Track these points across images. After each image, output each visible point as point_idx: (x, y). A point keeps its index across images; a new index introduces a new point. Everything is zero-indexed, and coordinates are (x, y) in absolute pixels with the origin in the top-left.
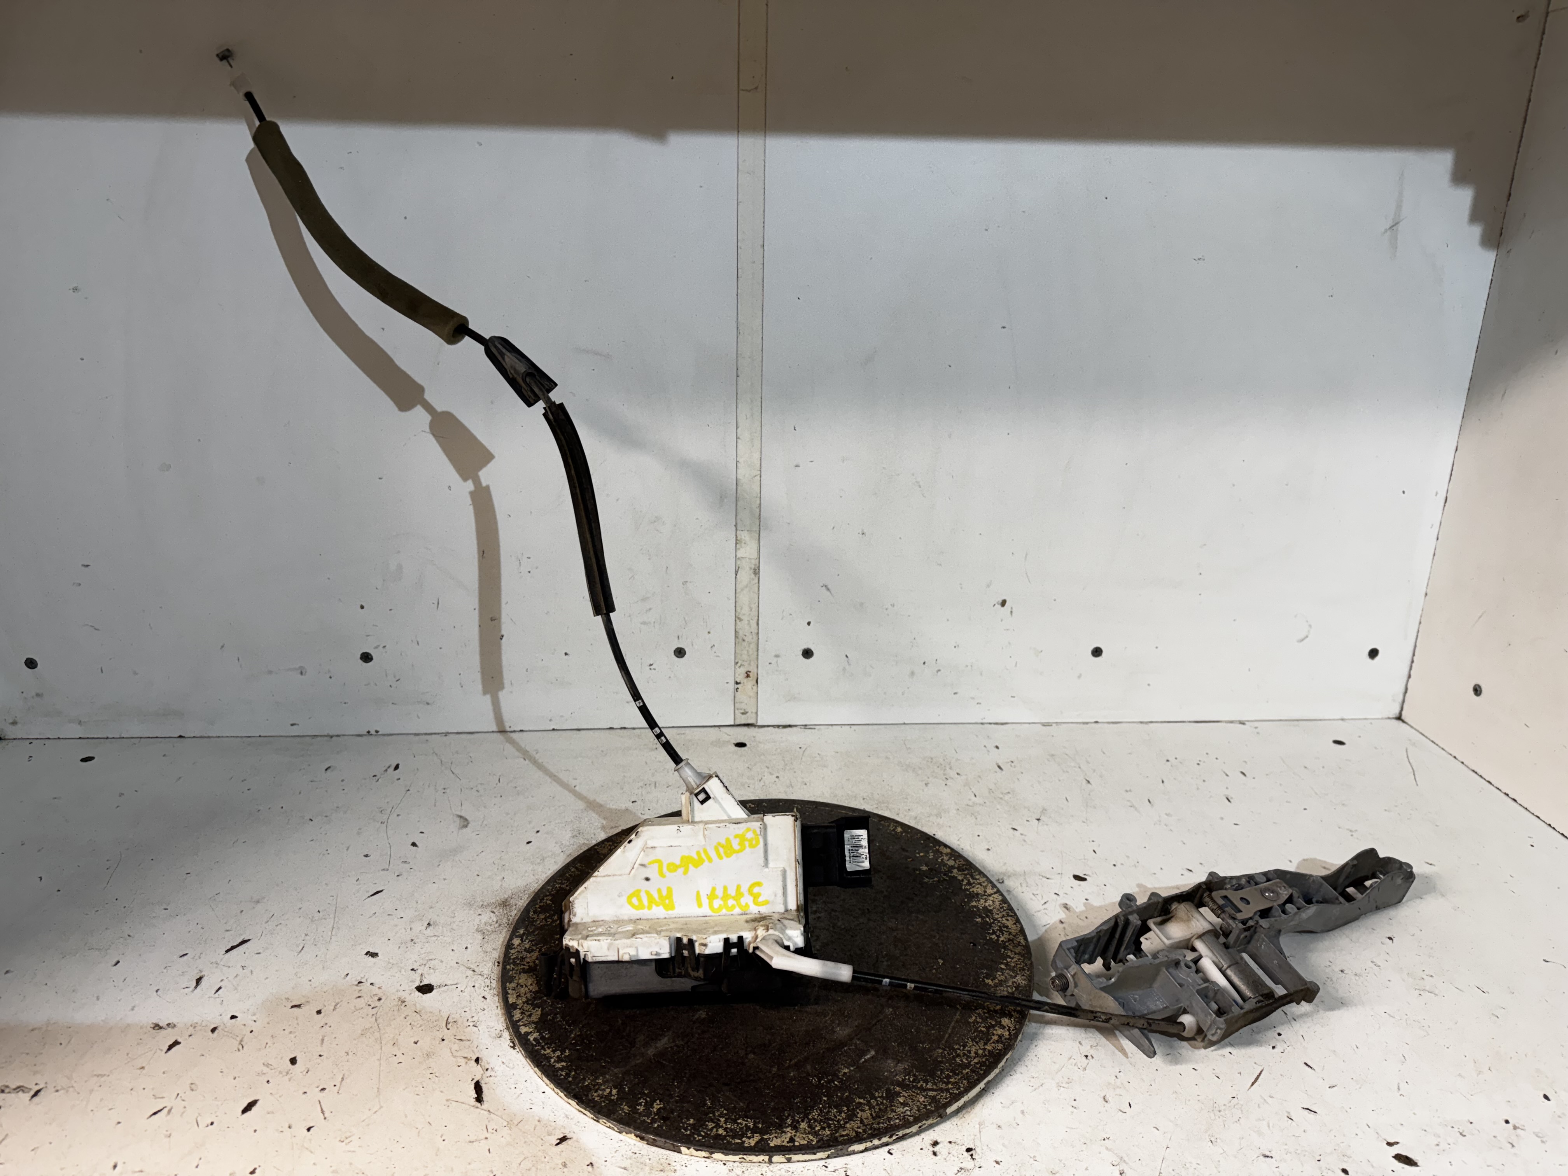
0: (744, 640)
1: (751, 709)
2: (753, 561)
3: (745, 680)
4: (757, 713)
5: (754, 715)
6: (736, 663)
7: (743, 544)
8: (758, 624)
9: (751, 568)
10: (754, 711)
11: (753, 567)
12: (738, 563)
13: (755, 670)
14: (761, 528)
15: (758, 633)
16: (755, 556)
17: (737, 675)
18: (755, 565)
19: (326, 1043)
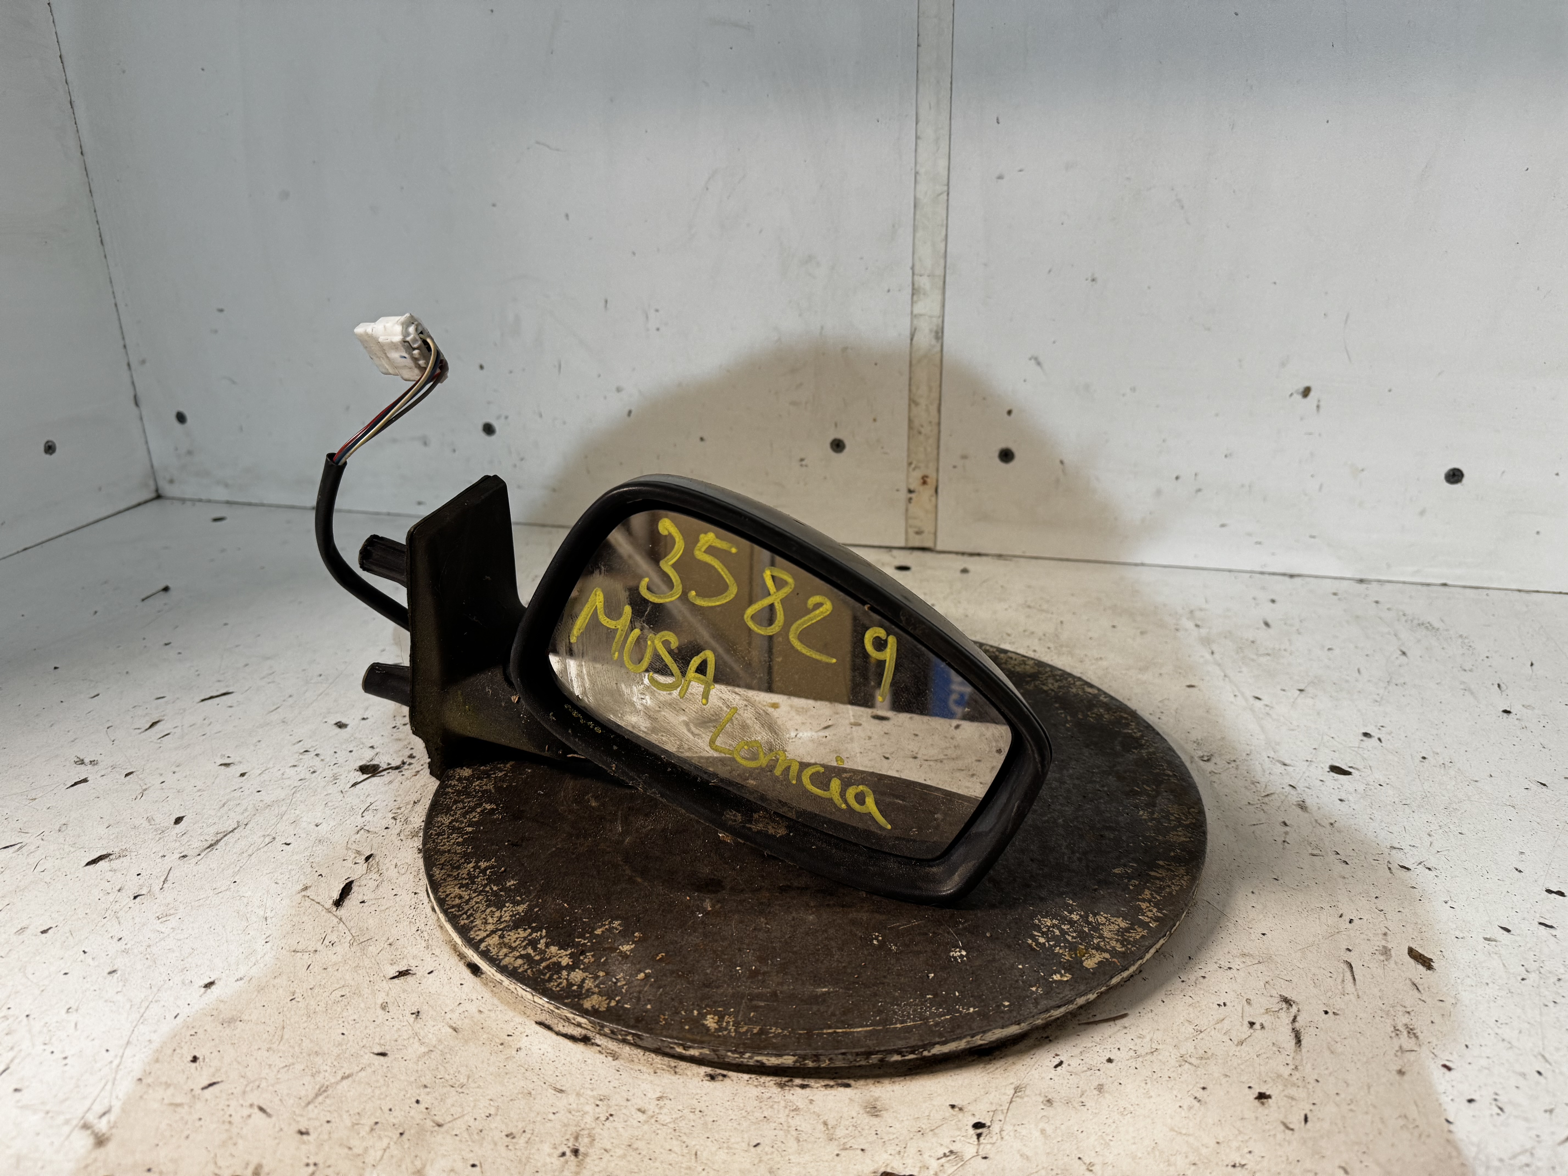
0: (920, 433)
1: (928, 528)
2: (935, 320)
3: (921, 488)
4: (935, 534)
5: (932, 536)
6: (910, 464)
7: (922, 296)
8: (939, 411)
9: (931, 331)
10: (933, 531)
11: (935, 328)
12: (915, 322)
13: (934, 475)
14: (948, 271)
15: (939, 424)
16: (937, 311)
17: (911, 480)
18: (938, 326)
19: (226, 808)
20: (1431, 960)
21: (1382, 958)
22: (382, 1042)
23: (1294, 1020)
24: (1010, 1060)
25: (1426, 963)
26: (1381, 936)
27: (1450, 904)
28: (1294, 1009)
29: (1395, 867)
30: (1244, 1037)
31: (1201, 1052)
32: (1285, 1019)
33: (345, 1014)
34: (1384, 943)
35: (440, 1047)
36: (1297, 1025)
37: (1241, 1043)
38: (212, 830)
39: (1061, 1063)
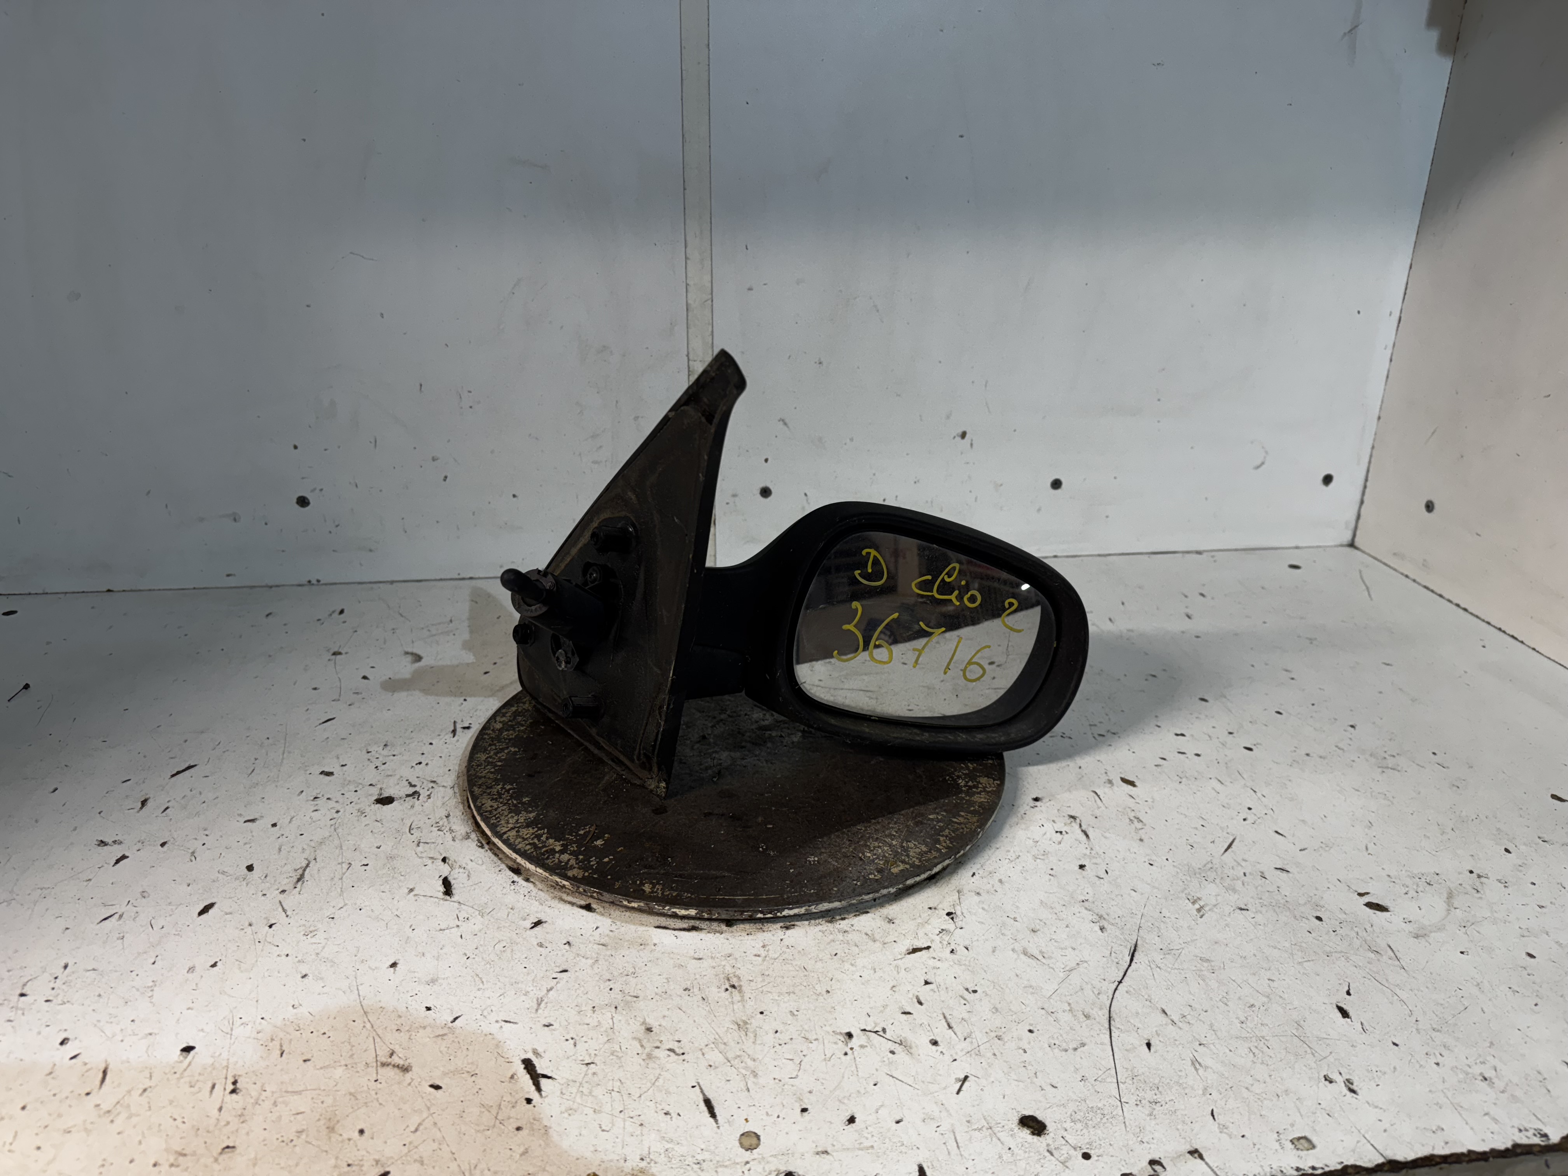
4: (715, 556)
5: (712, 558)
19: (283, 852)
20: (1133, 782)
21: (1110, 785)
22: (558, 965)
23: (1080, 826)
24: (947, 879)
25: (1132, 784)
26: (1105, 775)
27: (1132, 750)
28: (1078, 821)
29: (1096, 736)
30: (1059, 840)
31: (1042, 852)
32: (1076, 826)
33: (515, 956)
34: (1107, 778)
35: (601, 957)
36: (1084, 827)
37: (1060, 843)
38: (289, 868)
39: (974, 874)
